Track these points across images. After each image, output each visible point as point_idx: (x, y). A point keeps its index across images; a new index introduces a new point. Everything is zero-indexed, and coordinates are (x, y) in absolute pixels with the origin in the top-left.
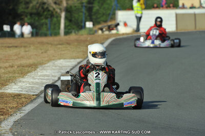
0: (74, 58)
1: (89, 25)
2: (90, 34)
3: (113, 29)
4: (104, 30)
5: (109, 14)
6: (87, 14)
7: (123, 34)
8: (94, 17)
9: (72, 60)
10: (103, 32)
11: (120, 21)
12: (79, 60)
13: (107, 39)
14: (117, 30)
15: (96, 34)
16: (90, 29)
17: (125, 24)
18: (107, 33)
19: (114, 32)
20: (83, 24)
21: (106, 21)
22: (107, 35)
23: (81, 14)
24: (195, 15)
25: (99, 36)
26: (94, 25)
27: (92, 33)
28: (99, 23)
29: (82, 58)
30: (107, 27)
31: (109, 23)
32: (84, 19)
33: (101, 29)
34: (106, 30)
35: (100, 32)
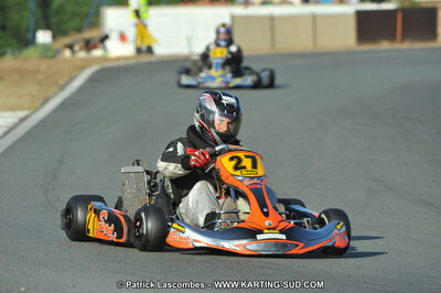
0: (13, 108)
1: (43, 37)
2: (46, 57)
3: (95, 47)
4: (77, 47)
5: (86, 15)
6: (39, 14)
7: (118, 59)
8: (54, 20)
9: (7, 114)
10: (73, 52)
11: (112, 30)
12: (21, 114)
13: (83, 68)
14: (105, 49)
15: (59, 57)
16: (45, 47)
17: (123, 37)
18: (82, 54)
19: (97, 53)
20: (29, 36)
21: (79, 30)
22: (82, 60)
23: (26, 14)
24: (272, 19)
25: (65, 61)
26: (54, 37)
27: (50, 54)
28: (64, 33)
29: (28, 108)
30: (82, 44)
31: (88, 34)
32: (32, 24)
33: (71, 47)
34: (81, 49)
35: (67, 53)
